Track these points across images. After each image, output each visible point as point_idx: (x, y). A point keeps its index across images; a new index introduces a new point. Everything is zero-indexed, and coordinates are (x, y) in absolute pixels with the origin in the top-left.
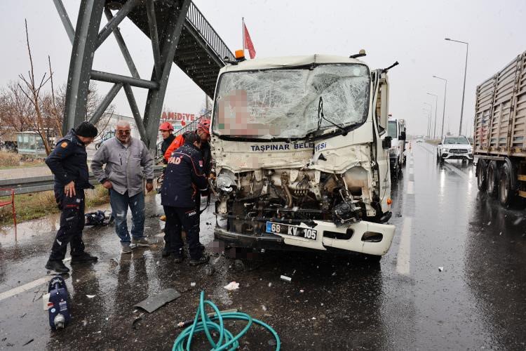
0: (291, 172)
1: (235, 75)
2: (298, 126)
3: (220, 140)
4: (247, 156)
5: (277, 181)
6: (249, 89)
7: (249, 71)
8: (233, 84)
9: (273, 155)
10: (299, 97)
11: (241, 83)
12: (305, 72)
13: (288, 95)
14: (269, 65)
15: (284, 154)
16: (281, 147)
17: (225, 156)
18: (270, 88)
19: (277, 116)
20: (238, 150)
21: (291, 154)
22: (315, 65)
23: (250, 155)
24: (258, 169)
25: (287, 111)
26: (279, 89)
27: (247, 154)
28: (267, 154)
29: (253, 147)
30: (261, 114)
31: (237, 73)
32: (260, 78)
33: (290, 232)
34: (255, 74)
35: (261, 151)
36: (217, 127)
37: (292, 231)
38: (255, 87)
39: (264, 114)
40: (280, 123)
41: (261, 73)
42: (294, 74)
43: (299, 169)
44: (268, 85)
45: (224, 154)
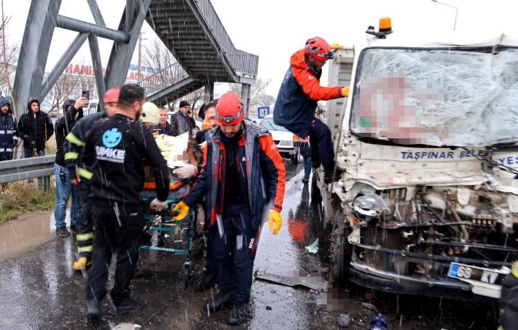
0: (459, 190)
1: (386, 53)
2: (473, 130)
3: (359, 142)
4: (393, 166)
5: (437, 201)
6: (410, 74)
7: (406, 49)
8: (385, 66)
9: (430, 165)
10: (484, 90)
11: (398, 65)
12: (488, 57)
13: (467, 86)
14: (436, 43)
15: (443, 165)
16: (443, 155)
17: (361, 164)
18: (441, 75)
19: (453, 115)
20: (381, 156)
21: (454, 164)
22: (501, 48)
23: (397, 164)
24: (412, 186)
25: (467, 110)
26: (452, 78)
27: (393, 163)
28: (421, 164)
29: (404, 153)
30: (430, 110)
31: (388, 51)
32: (425, 60)
33: (484, 278)
34: (417, 54)
35: (414, 159)
36: (357, 123)
37: (489, 278)
38: (418, 72)
39: (435, 111)
40: (455, 125)
41: (424, 53)
42: (473, 58)
43: (472, 187)
44: (438, 70)
45: (360, 161)
